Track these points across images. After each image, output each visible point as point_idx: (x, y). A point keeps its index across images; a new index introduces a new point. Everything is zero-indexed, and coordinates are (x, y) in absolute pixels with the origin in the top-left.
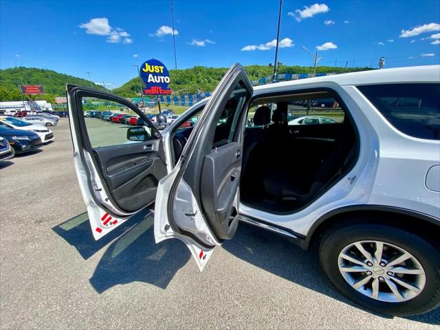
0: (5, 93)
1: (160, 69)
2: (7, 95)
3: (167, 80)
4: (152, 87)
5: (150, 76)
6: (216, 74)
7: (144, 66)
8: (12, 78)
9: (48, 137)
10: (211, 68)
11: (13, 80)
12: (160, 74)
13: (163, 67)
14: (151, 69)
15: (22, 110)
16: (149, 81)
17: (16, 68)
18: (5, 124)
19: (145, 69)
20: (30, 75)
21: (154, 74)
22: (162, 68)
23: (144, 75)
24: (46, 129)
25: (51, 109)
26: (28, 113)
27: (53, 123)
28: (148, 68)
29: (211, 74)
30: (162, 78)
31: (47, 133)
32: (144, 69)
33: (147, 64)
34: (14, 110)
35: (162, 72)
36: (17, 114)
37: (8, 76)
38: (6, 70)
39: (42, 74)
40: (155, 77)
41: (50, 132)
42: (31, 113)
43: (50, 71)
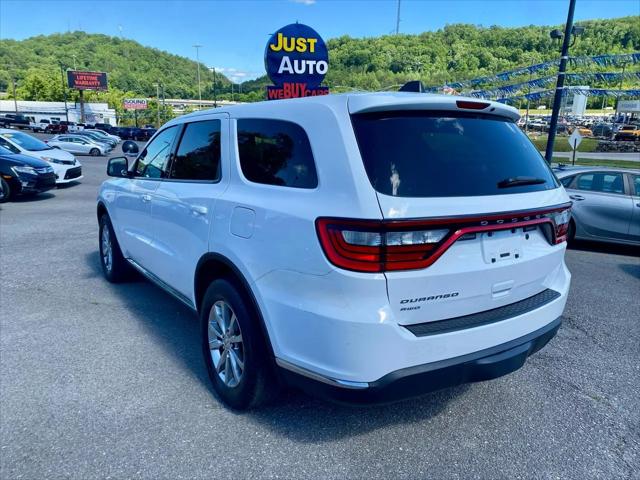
0: (39, 82)
1: (308, 45)
2: (42, 87)
3: (322, 67)
4: (286, 85)
5: (286, 59)
6: (507, 44)
7: (274, 40)
8: (59, 52)
9: (71, 174)
10: (494, 28)
11: (59, 57)
12: (307, 56)
13: (315, 41)
14: (289, 45)
15: (63, 119)
16: (280, 71)
17: (69, 33)
18: (9, 144)
19: (277, 46)
20: (91, 48)
21: (295, 56)
22: (312, 41)
23: (273, 59)
24: (71, 158)
25: (113, 123)
26: (70, 127)
27: (102, 150)
28: (282, 41)
29: (490, 43)
30: (311, 63)
31: (72, 167)
32: (273, 47)
33: (280, 35)
34: (48, 118)
35: (312, 50)
36: (51, 126)
37: (53, 48)
38: (50, 38)
39: (114, 48)
40: (296, 62)
41: (78, 164)
42: (75, 128)
43: (128, 42)
